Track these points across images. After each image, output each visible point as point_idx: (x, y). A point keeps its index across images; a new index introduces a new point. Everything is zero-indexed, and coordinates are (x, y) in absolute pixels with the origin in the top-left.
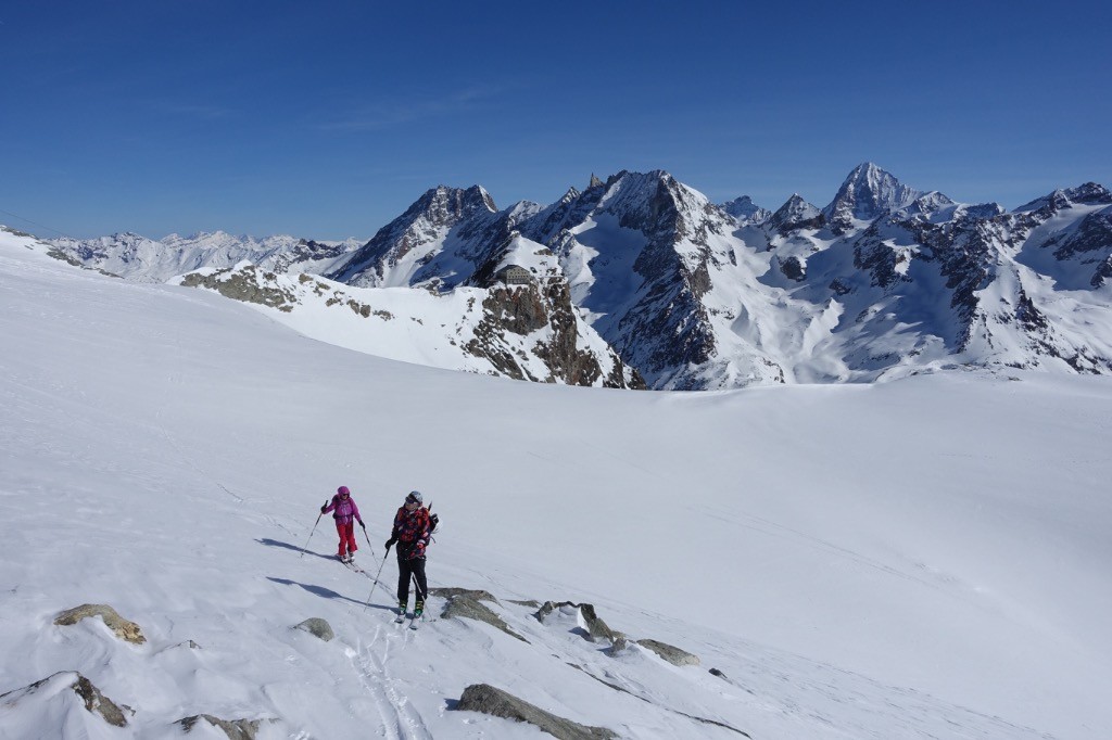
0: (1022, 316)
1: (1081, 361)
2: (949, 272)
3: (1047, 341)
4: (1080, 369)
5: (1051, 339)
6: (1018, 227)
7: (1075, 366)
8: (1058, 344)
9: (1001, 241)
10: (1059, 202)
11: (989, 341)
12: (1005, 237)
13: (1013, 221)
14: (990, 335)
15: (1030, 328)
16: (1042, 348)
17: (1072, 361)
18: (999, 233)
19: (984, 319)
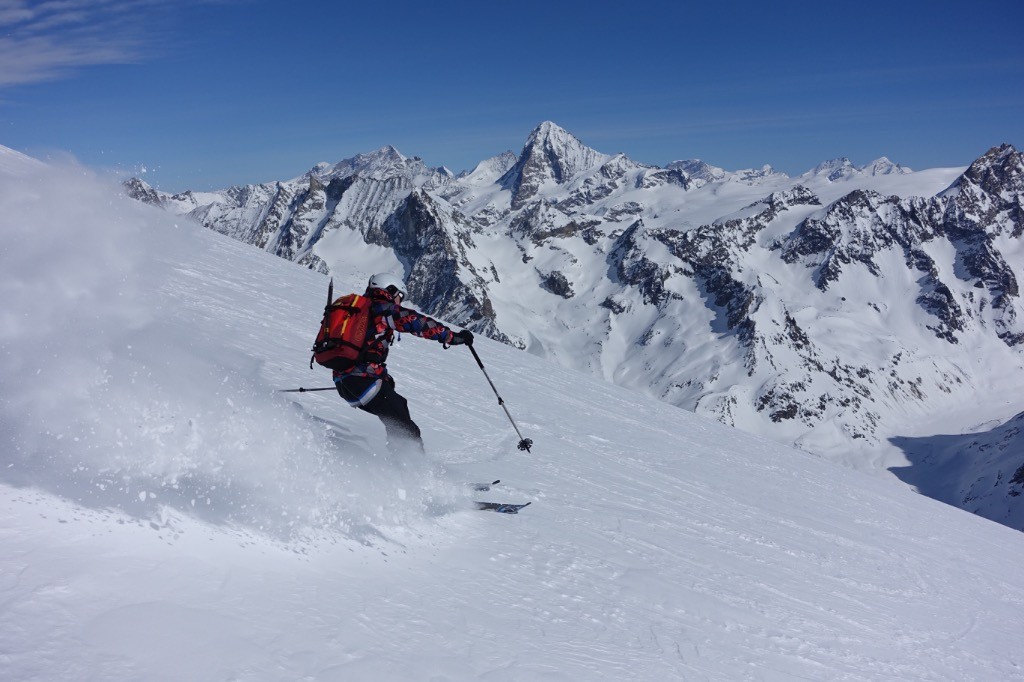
0: (794, 337)
1: (840, 373)
2: (714, 289)
3: (813, 358)
4: (839, 380)
5: (815, 355)
6: (750, 230)
7: (835, 378)
8: (820, 359)
9: (738, 246)
10: (777, 205)
11: (772, 363)
12: (741, 241)
13: (745, 225)
14: (771, 356)
15: (799, 347)
16: (811, 365)
17: (833, 374)
18: (735, 238)
19: (764, 342)
